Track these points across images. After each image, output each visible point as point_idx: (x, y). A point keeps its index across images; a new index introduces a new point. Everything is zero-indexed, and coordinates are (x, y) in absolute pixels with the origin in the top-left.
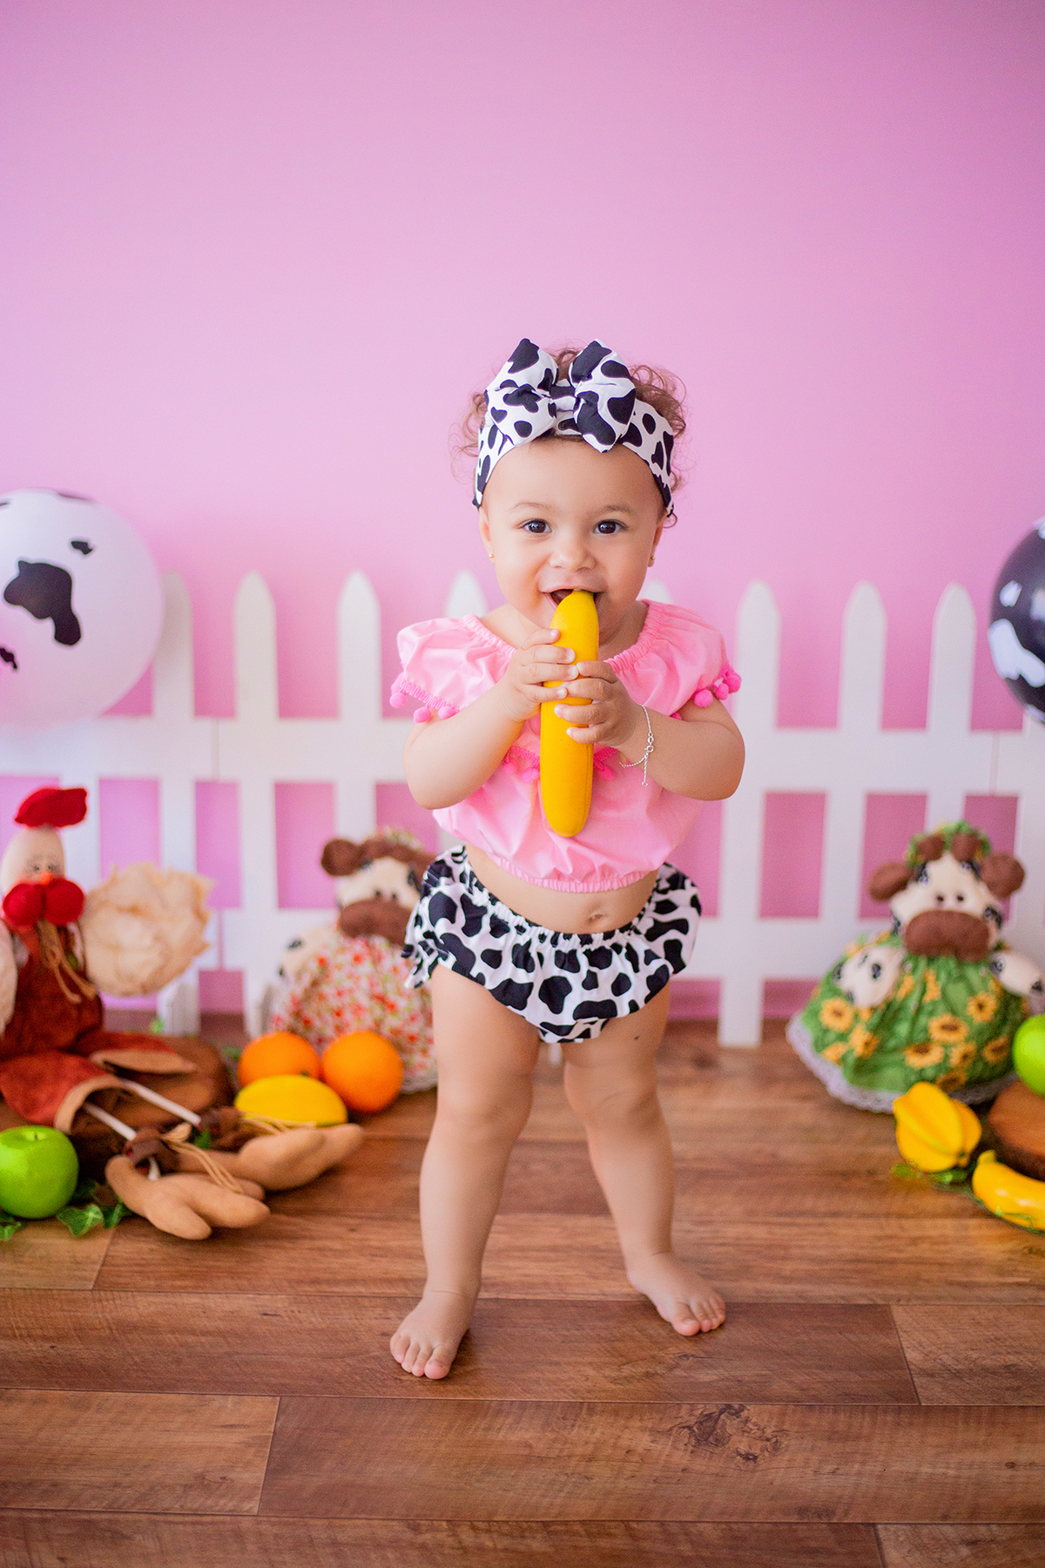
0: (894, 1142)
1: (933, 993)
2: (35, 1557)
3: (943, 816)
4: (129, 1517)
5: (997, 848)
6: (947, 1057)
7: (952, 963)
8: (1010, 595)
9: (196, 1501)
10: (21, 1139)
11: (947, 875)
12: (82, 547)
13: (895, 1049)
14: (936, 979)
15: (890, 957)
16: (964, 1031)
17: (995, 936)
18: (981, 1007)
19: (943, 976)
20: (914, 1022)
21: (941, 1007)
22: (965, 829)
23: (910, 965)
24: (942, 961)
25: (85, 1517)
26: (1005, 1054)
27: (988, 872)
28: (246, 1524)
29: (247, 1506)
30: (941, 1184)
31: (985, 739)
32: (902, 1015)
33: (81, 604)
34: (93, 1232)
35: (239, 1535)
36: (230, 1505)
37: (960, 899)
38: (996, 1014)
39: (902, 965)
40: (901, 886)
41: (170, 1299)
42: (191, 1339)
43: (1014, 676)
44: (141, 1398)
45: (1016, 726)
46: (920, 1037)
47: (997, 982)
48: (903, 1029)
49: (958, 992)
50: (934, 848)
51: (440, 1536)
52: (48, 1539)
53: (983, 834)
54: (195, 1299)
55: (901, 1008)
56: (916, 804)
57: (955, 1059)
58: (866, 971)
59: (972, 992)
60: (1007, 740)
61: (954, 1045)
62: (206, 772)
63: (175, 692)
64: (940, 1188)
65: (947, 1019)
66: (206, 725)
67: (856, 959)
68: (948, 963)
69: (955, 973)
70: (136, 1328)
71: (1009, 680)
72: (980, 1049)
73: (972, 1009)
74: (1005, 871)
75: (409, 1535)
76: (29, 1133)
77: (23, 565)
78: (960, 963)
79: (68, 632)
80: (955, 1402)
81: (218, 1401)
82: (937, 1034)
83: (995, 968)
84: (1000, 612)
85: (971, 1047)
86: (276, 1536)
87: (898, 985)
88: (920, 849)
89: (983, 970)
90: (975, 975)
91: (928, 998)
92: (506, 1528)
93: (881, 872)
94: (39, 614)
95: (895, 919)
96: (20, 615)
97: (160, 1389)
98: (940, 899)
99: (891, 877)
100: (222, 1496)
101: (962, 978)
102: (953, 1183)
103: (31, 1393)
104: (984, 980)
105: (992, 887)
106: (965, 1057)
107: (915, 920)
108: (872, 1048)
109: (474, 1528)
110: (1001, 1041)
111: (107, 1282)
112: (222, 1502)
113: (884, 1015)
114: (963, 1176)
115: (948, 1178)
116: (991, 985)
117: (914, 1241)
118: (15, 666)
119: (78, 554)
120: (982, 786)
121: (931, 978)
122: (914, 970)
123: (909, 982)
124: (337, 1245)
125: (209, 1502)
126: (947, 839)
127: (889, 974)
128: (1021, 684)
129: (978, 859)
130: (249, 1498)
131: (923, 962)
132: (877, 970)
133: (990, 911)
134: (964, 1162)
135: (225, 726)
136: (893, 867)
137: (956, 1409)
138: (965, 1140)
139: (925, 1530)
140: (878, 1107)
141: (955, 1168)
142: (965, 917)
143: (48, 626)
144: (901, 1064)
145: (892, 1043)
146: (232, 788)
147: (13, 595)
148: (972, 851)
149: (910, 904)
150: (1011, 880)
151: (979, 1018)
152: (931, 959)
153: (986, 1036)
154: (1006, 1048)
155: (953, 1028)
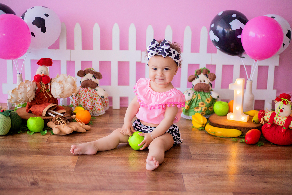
0: (192, 124)
1: (199, 98)
2: (34, 177)
3: (202, 67)
4: (51, 171)
7: (203, 93)
8: (213, 26)
9: (63, 169)
10: (34, 118)
11: (202, 77)
12: (47, 15)
13: (193, 108)
14: (200, 95)
15: (192, 91)
16: (205, 104)
17: (211, 88)
18: (208, 100)
19: (201, 95)
20: (196, 103)
21: (201, 100)
22: (205, 69)
23: (195, 93)
24: (201, 92)
25: (43, 171)
27: (209, 77)
28: (71, 172)
29: (72, 170)
30: (200, 129)
31: (210, 54)
32: (194, 102)
33: (46, 25)
34: (46, 134)
35: (70, 174)
36: (69, 170)
37: (204, 81)
38: (211, 102)
40: (194, 79)
41: (60, 143)
42: (63, 149)
43: (213, 40)
44: (54, 156)
45: (215, 52)
46: (197, 106)
47: (211, 96)
48: (194, 104)
49: (204, 98)
50: (200, 72)
51: (105, 174)
52: (37, 174)
53: (208, 69)
54: (64, 144)
55: (194, 101)
56: (198, 65)
57: (203, 110)
58: (187, 94)
59: (206, 98)
60: (214, 55)
63: (63, 44)
64: (199, 130)
65: (202, 102)
66: (69, 51)
67: (186, 92)
69: (203, 94)
70: (53, 147)
72: (208, 108)
73: (206, 101)
74: (212, 76)
75: (100, 174)
76: (36, 118)
77: (36, 18)
78: (204, 93)
79: (44, 30)
80: (198, 158)
81: (67, 157)
82: (200, 105)
83: (211, 93)
84: (211, 29)
85: (206, 108)
86: (77, 174)
87: (193, 96)
88: (197, 72)
89: (208, 94)
90: (207, 95)
91: (198, 99)
92: (117, 173)
93: (190, 77)
94: (39, 27)
95: (193, 85)
96: (35, 27)
97: (58, 155)
98: (201, 81)
99: (192, 77)
100: (67, 169)
101: (205, 95)
102: (202, 129)
103: (34, 155)
104: (209, 95)
105: (210, 79)
106: (205, 109)
107: (196, 85)
108: (188, 108)
109: (111, 173)
111: (48, 141)
112: (67, 170)
113: (190, 102)
114: (204, 128)
115: (201, 128)
117: (194, 137)
118: (34, 36)
120: (209, 63)
122: (196, 94)
123: (195, 96)
124: (90, 137)
125: (65, 170)
126: (202, 70)
127: (191, 95)
128: (215, 42)
129: (207, 74)
130: (72, 169)
133: (210, 84)
134: (204, 126)
135: (72, 51)
137: (198, 159)
138: (204, 122)
139: (191, 174)
140: (189, 119)
141: (202, 127)
142: (205, 84)
143: (40, 29)
144: (194, 111)
145: (192, 107)
146: (74, 62)
147: (34, 23)
148: (206, 73)
149: (195, 82)
150: (213, 78)
151: (207, 102)
152: (199, 92)
153: (209, 106)
154: (213, 108)
155: (203, 104)
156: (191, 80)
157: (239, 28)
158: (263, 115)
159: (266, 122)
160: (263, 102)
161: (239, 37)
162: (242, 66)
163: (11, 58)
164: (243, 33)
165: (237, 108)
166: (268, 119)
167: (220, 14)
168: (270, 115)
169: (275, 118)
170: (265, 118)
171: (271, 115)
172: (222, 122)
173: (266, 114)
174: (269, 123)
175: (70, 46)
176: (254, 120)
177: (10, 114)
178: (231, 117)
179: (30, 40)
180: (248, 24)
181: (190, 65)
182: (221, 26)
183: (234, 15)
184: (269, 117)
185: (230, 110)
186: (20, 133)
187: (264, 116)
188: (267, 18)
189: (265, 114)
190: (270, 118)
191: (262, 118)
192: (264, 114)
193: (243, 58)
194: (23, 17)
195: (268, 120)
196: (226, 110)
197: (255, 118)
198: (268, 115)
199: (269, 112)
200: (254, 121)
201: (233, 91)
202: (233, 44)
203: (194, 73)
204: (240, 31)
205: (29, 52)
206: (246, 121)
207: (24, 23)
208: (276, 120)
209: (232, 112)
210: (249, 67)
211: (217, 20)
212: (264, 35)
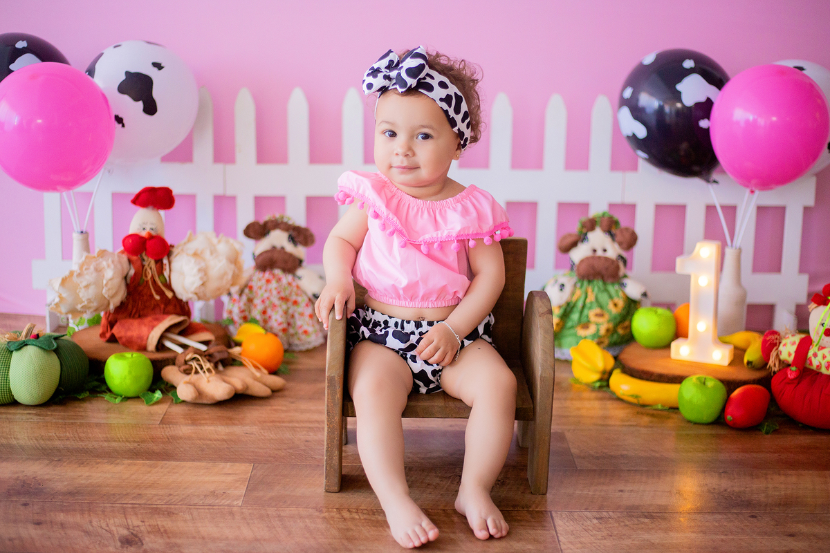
0: (571, 372)
1: (591, 298)
2: (129, 521)
3: (597, 210)
4: (176, 506)
5: (623, 223)
6: (598, 330)
7: (601, 283)
8: (628, 93)
9: (210, 501)
10: (124, 358)
11: (598, 239)
12: (158, 66)
13: (572, 327)
14: (594, 291)
15: (569, 280)
16: (607, 317)
17: (622, 271)
18: (615, 305)
19: (596, 289)
20: (581, 312)
21: (595, 305)
22: (607, 215)
23: (579, 285)
24: (595, 282)
25: (155, 506)
26: (628, 330)
27: (619, 238)
28: (235, 509)
29: (235, 503)
30: (594, 387)
31: (618, 175)
32: (575, 309)
33: (157, 94)
34: (158, 403)
35: (232, 513)
36: (228, 502)
37: (605, 250)
38: (624, 308)
39: (575, 285)
40: (574, 244)
41: (199, 428)
42: (209, 442)
43: (631, 134)
44: (183, 463)
45: (634, 168)
46: (584, 319)
47: (623, 292)
48: (575, 316)
49: (604, 298)
50: (591, 225)
51: (332, 514)
52: (136, 514)
53: (616, 217)
54: (212, 428)
55: (574, 305)
56: (585, 206)
57: (602, 331)
58: (557, 288)
59: (611, 297)
60: (630, 176)
61: (602, 324)
62: (220, 192)
63: (204, 149)
64: (593, 389)
65: (598, 311)
66: (220, 166)
67: (552, 281)
68: (598, 283)
69: (602, 288)
70: (181, 438)
71: (628, 137)
72: (616, 326)
73: (611, 306)
74: (627, 236)
75: (317, 514)
76: (128, 355)
77: (127, 73)
78: (605, 283)
79: (150, 108)
80: (594, 468)
81: (222, 465)
82: (593, 318)
83: (622, 285)
84: (623, 102)
85: (611, 326)
86: (250, 514)
87: (573, 294)
88: (584, 225)
89: (617, 287)
90: (612, 289)
91: (588, 301)
92: (365, 511)
93: (564, 238)
94: (136, 100)
95: (572, 262)
96: (126, 99)
97: (193, 460)
98: (595, 251)
99: (570, 240)
100: (223, 499)
101: (606, 290)
102: (599, 387)
103: (127, 462)
104: (617, 291)
105: (620, 244)
106: (608, 330)
107: (582, 261)
108: (561, 326)
109: (349, 511)
110: (626, 323)
111: (165, 421)
112: (223, 501)
113: (565, 310)
114: (605, 384)
115: (598, 384)
116: (621, 294)
117: (579, 409)
118: (123, 126)
119: (156, 69)
120: (617, 199)
121: (590, 290)
123: (579, 292)
124: (284, 408)
125: (217, 501)
126: (597, 220)
127: (568, 289)
128: (633, 138)
129: (613, 231)
130: (237, 500)
131: (585, 283)
132: (562, 286)
133: (621, 257)
134: (606, 376)
135: (229, 167)
136: (570, 235)
137: (595, 470)
138: (605, 365)
139: (576, 514)
140: (564, 358)
141: (601, 380)
142: (607, 259)
143: (140, 104)
144: (575, 335)
145: (570, 324)
146: (233, 199)
147: (122, 89)
148: (610, 226)
149: (579, 254)
150: (630, 241)
151: (614, 311)
152: (590, 281)
153: (618, 320)
154: (630, 327)
155: (601, 315)
156: (567, 247)
157: (703, 99)
158: (775, 345)
159: (785, 365)
160: (770, 308)
161: (704, 124)
162: (710, 209)
163: (58, 187)
164: (716, 112)
165: (701, 325)
166: (790, 355)
167: (649, 59)
168: (794, 343)
169: (810, 354)
170: (781, 352)
171: (797, 343)
172: (657, 365)
173: (784, 342)
174: (794, 369)
175: (224, 153)
176: (751, 359)
177: (57, 346)
178: (682, 351)
179: (111, 136)
180: (728, 87)
181: (563, 207)
182: (652, 94)
183: (689, 64)
184: (793, 349)
185: (680, 332)
186: (83, 400)
187: (777, 349)
188: (782, 71)
189: (780, 343)
190: (796, 352)
191: (773, 354)
192: (778, 342)
193: (715, 185)
194: (91, 72)
195: (791, 359)
196: (669, 330)
197: (753, 354)
198: (789, 345)
199: (793, 335)
200: (749, 363)
201: (688, 277)
202: (684, 146)
203: (576, 228)
204: (705, 108)
205: (109, 172)
206: (726, 362)
207: (94, 87)
208: (813, 358)
209: (686, 336)
210: (731, 211)
211: (639, 77)
212: (774, 119)
